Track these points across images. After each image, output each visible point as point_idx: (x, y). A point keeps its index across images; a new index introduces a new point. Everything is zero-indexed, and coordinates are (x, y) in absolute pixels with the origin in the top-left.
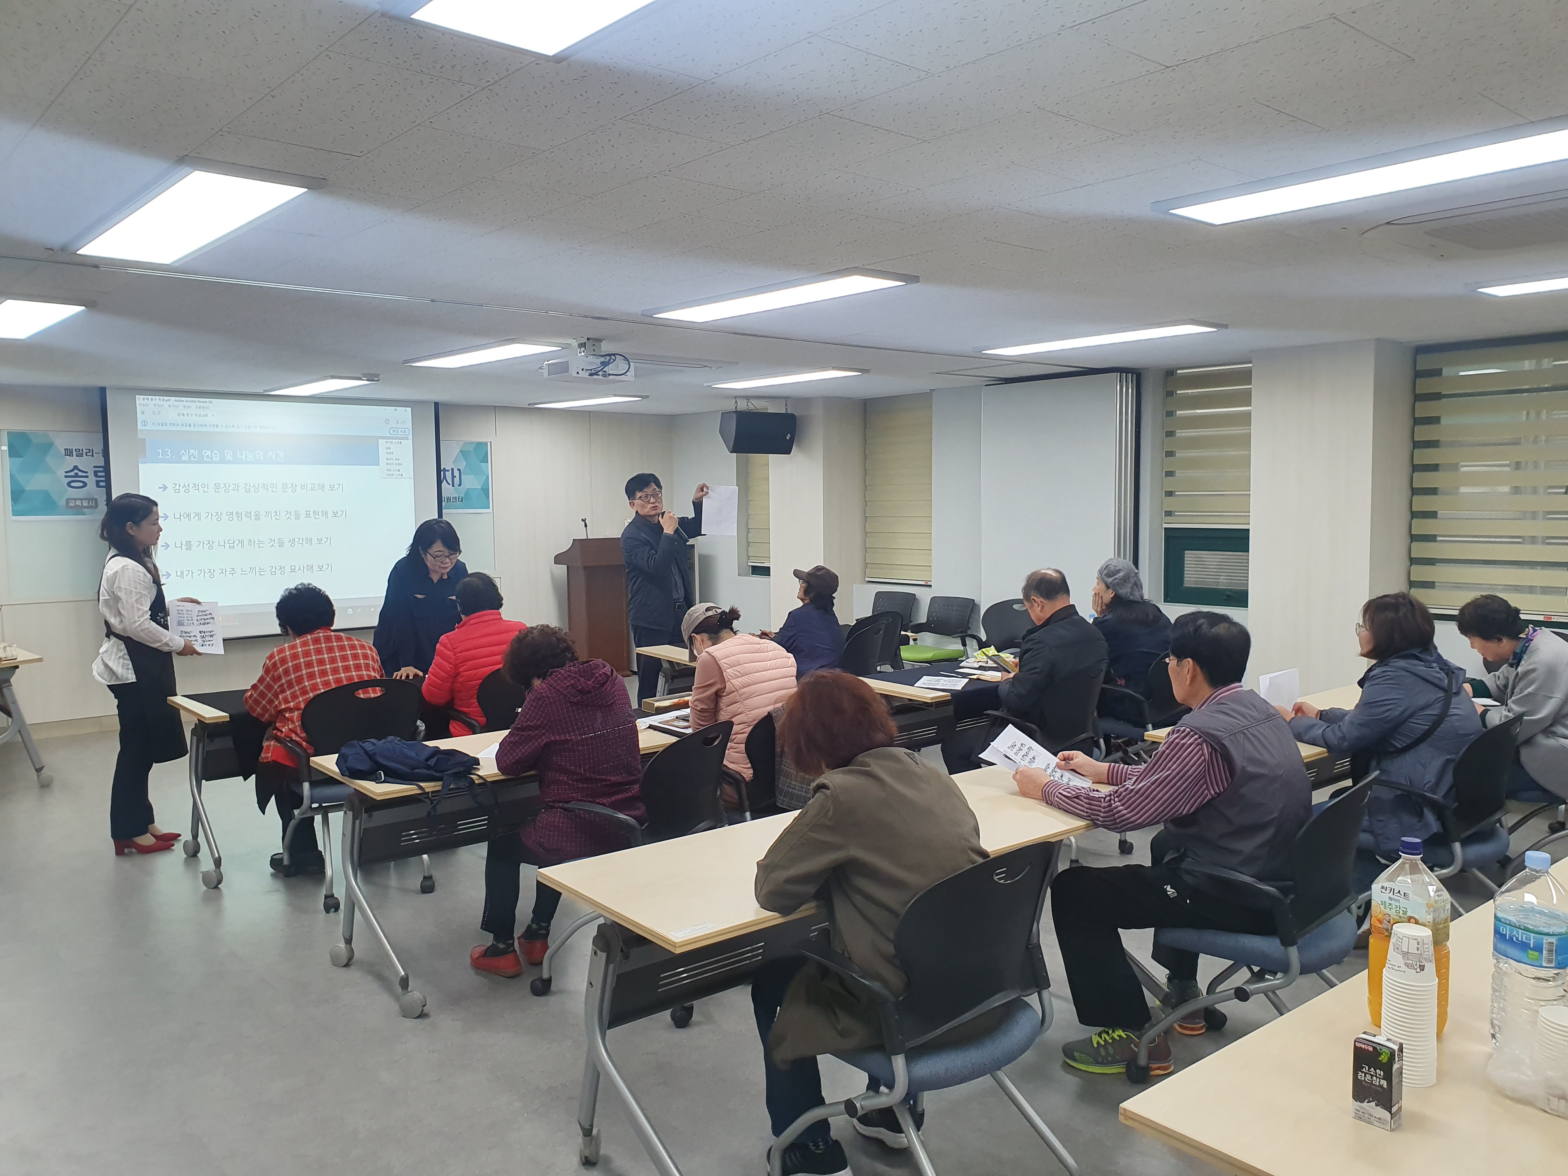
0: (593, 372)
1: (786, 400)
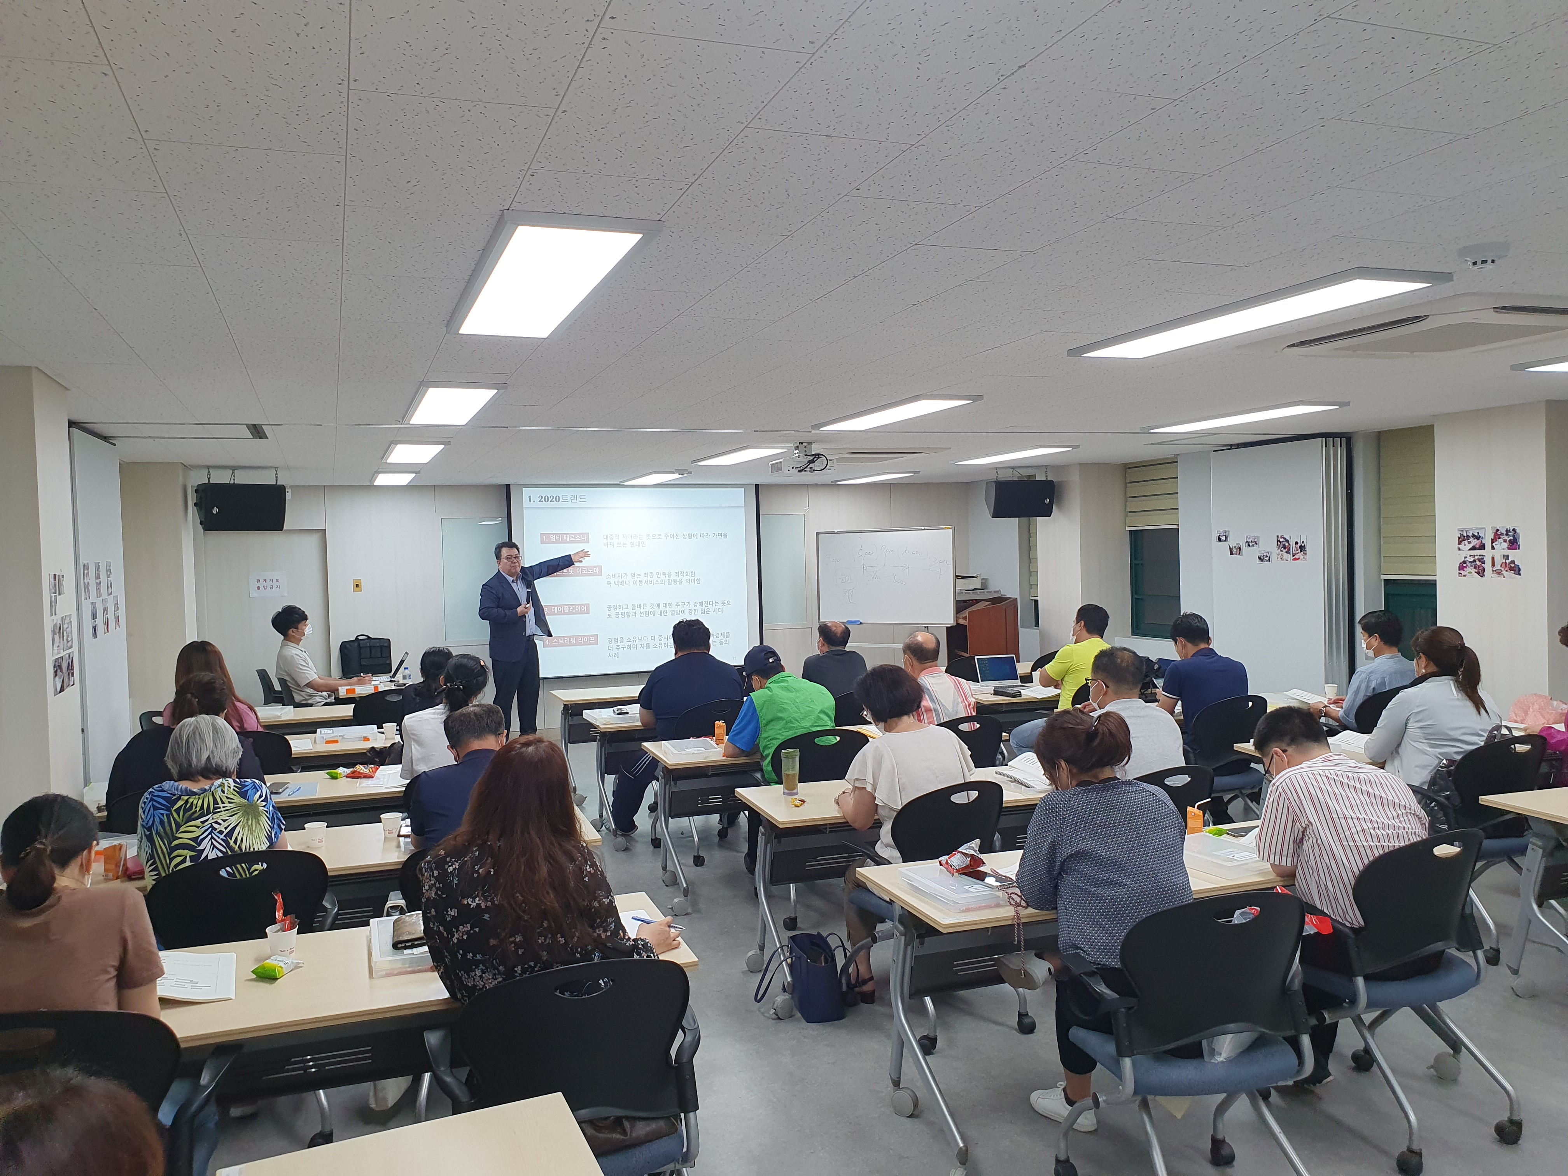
0: (801, 469)
1: (1046, 468)
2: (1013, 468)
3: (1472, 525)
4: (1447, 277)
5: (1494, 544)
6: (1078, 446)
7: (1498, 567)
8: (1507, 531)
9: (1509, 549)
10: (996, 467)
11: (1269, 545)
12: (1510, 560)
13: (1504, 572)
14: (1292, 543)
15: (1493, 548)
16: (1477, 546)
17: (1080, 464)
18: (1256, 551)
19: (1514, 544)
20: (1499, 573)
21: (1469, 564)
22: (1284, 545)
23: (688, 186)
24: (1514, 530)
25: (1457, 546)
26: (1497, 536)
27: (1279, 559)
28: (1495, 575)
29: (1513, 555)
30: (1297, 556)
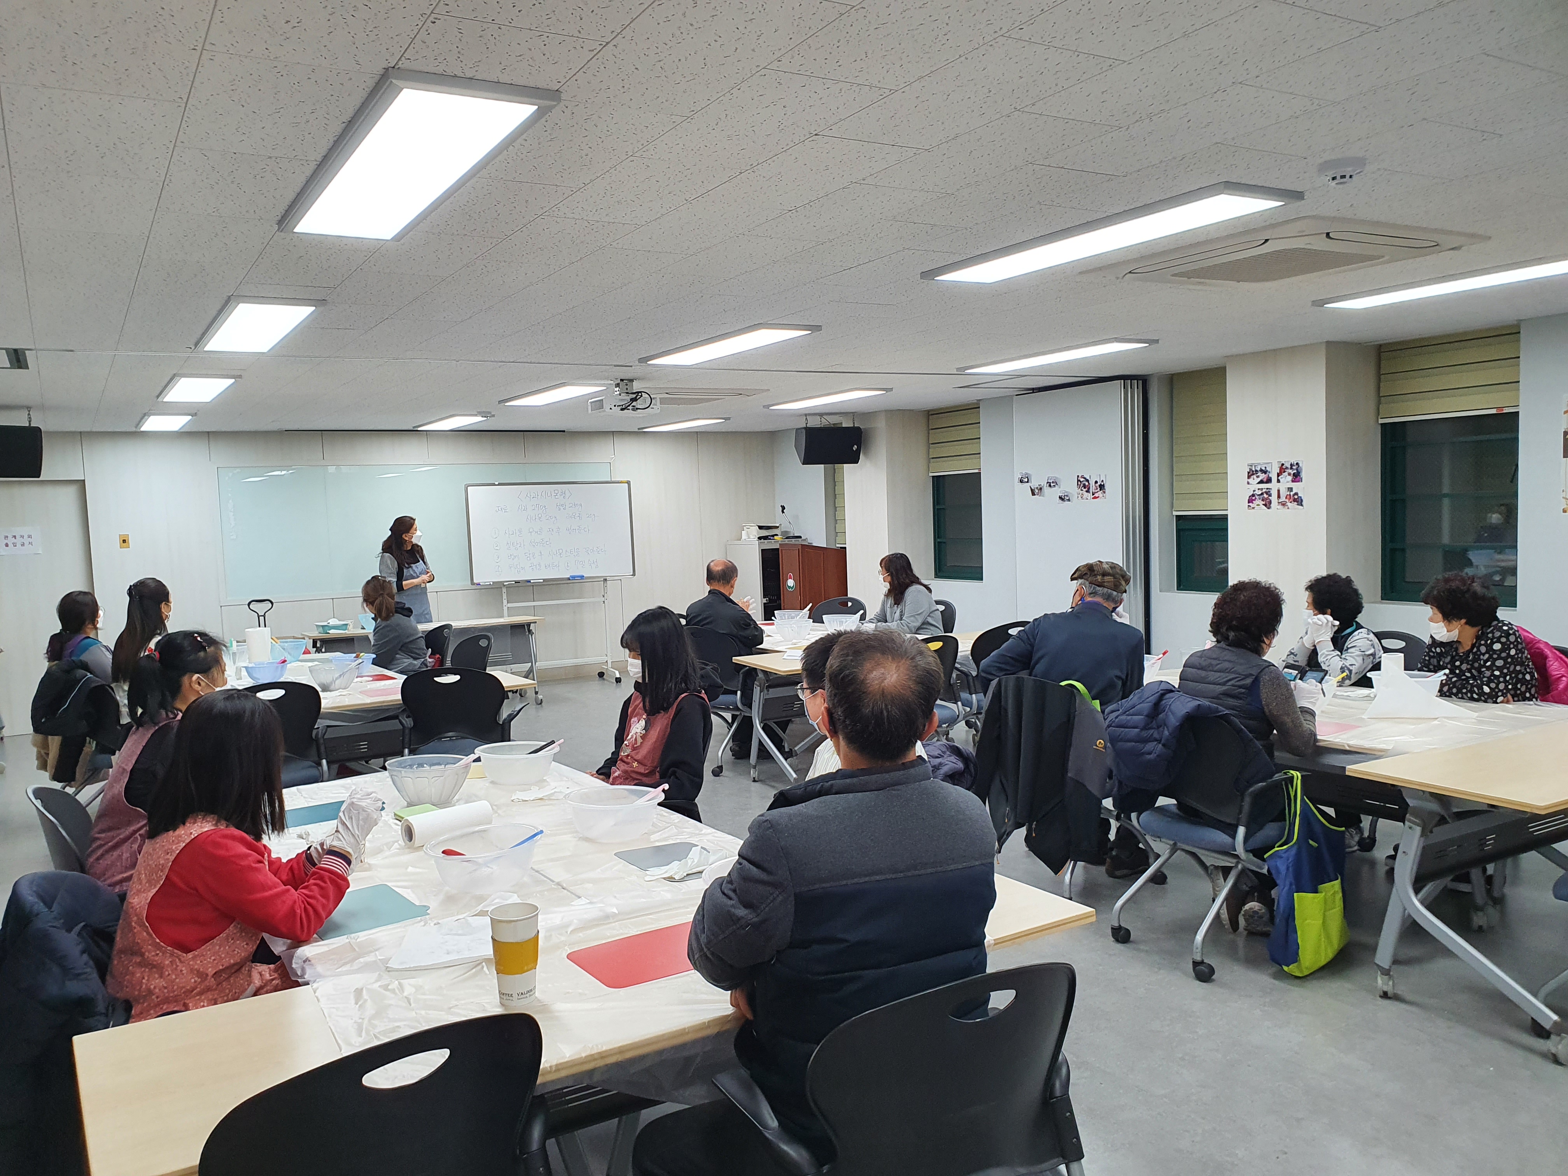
0: (623, 407)
1: (853, 415)
2: (821, 415)
3: (1260, 461)
4: (1299, 195)
5: (1279, 478)
6: (891, 389)
7: (1283, 499)
8: (1292, 465)
9: (1293, 481)
10: (807, 414)
11: (1070, 486)
12: (1294, 493)
13: (1289, 504)
14: (1092, 482)
15: (1278, 481)
16: (1265, 480)
17: (886, 411)
18: (1057, 492)
19: (1297, 477)
20: (1284, 504)
21: (1257, 497)
22: (1084, 484)
23: (602, 46)
24: (1297, 464)
25: (1247, 480)
26: (1282, 470)
27: (1080, 498)
28: (1280, 507)
29: (1297, 487)
30: (1096, 495)
